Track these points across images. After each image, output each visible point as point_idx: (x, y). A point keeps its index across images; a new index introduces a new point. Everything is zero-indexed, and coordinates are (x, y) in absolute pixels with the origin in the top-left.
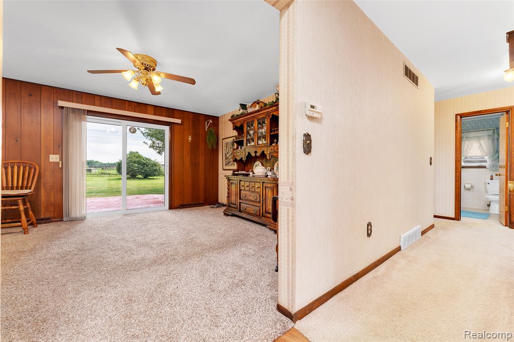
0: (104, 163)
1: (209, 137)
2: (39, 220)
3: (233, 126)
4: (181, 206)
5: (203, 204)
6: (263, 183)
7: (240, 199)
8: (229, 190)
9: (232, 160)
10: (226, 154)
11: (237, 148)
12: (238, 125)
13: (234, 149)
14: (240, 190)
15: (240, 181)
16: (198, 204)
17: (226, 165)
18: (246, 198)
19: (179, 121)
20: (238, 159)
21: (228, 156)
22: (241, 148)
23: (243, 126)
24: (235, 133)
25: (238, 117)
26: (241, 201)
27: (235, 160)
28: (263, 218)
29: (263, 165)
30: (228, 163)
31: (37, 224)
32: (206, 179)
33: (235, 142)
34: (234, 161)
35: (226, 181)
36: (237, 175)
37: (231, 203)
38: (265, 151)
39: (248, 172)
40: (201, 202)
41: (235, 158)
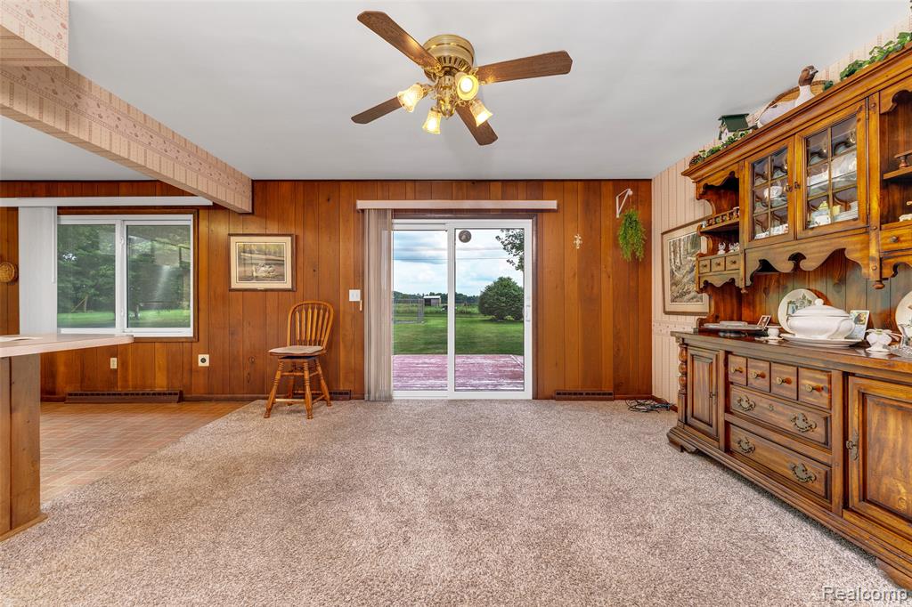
0: (468, 295)
1: (625, 232)
2: (336, 393)
3: (697, 188)
4: (559, 394)
5: (610, 394)
6: (846, 375)
7: (727, 410)
8: (685, 374)
9: (693, 287)
10: (672, 273)
11: (714, 251)
12: (717, 180)
13: (702, 255)
14: (728, 384)
15: (727, 353)
16: (599, 394)
17: (673, 301)
18: (755, 413)
19: (552, 204)
20: (718, 282)
21: (678, 275)
22: (727, 250)
23: (737, 180)
24: (704, 209)
25: (716, 154)
26: (730, 418)
27: (707, 287)
28: (847, 515)
29: (827, 302)
30: (682, 295)
31: (331, 399)
32: (617, 337)
33: (703, 233)
34: (701, 291)
35: (675, 349)
36: (715, 333)
37: (693, 416)
38: (849, 248)
39: (755, 322)
40: (606, 390)
41: (706, 282)
